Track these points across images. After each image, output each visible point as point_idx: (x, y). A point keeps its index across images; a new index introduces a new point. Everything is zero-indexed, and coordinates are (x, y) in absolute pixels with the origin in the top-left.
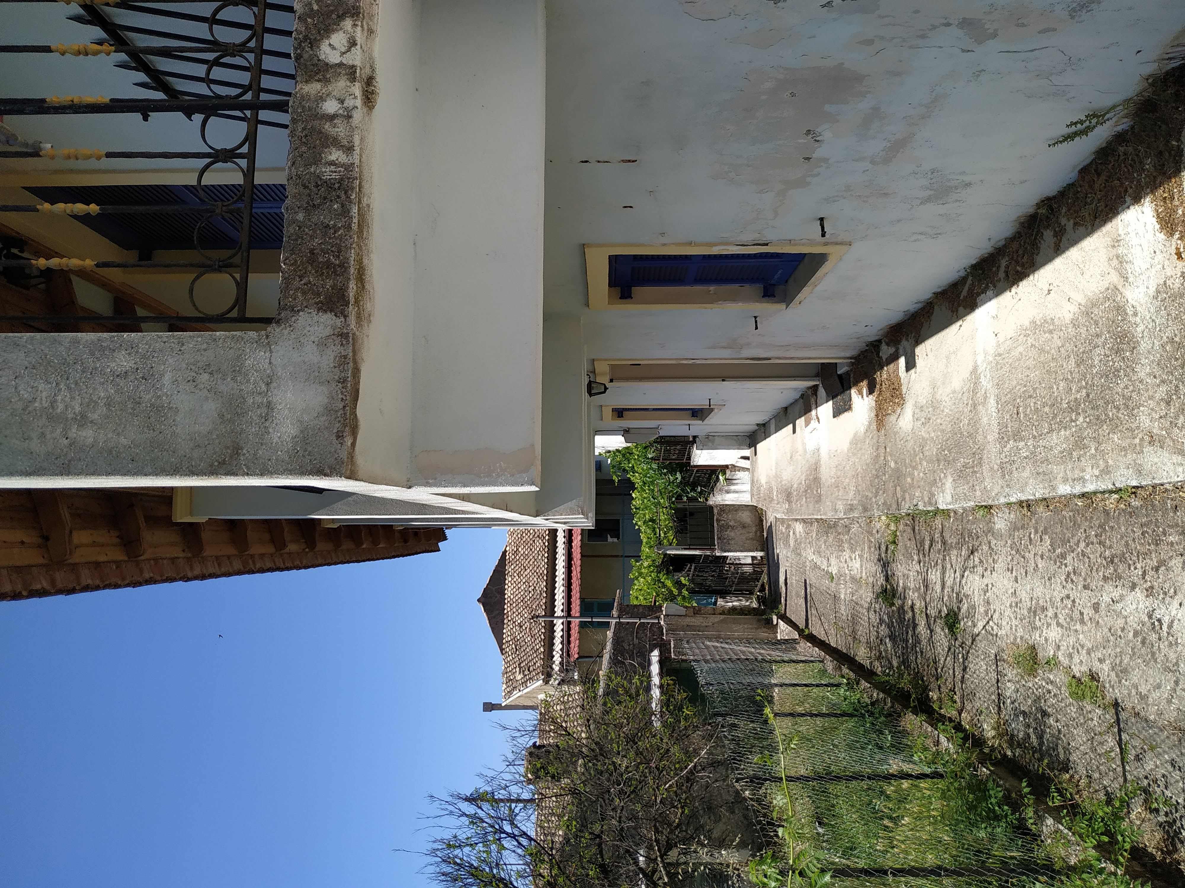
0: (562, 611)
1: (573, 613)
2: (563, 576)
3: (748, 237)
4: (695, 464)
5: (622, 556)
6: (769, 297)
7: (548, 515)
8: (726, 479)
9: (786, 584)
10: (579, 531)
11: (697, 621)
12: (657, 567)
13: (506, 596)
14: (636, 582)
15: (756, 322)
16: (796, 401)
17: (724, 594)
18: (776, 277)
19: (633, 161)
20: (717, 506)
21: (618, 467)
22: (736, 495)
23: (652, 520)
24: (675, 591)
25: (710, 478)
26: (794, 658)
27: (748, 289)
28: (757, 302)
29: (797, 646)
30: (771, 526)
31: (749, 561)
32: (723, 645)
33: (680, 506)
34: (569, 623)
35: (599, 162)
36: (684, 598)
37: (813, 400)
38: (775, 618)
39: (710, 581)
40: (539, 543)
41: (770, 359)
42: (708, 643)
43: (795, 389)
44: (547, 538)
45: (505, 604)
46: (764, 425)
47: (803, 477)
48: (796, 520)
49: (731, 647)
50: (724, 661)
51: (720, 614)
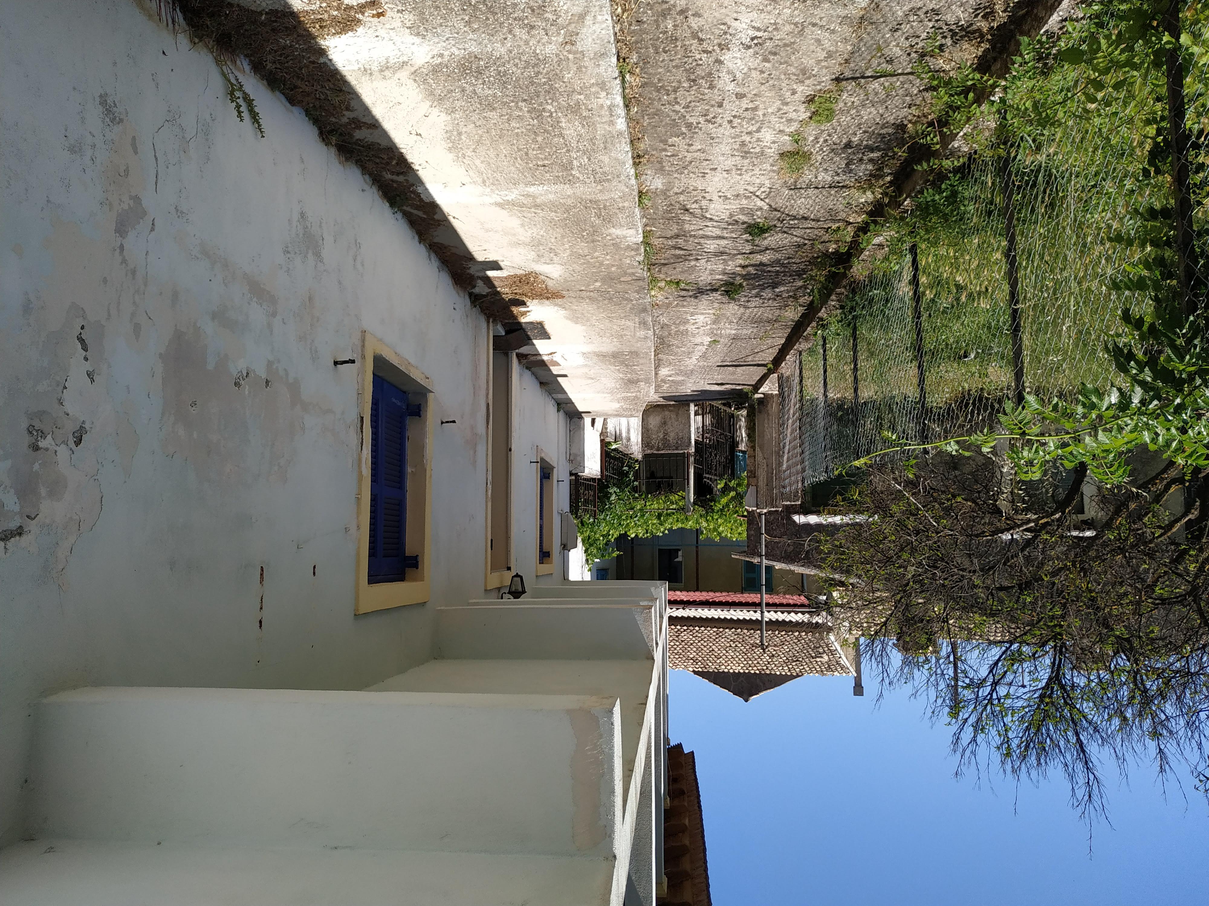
0: (755, 612)
1: (757, 601)
2: (719, 610)
3: (353, 438)
4: (599, 474)
5: (697, 547)
6: (420, 410)
7: (652, 646)
8: (615, 442)
9: (722, 384)
11: (762, 474)
12: (707, 513)
13: (742, 671)
14: (723, 535)
15: (447, 422)
16: (533, 373)
17: (734, 444)
18: (399, 404)
19: (262, 570)
20: (643, 451)
21: (603, 551)
22: (632, 431)
23: (659, 516)
24: (733, 494)
25: (615, 458)
26: (797, 380)
27: (411, 432)
28: (425, 422)
29: (785, 376)
30: (663, 398)
31: (699, 418)
32: (786, 451)
33: (644, 488)
34: (768, 605)
35: (261, 608)
36: (739, 485)
37: (533, 358)
38: (757, 396)
39: (720, 458)
40: (685, 636)
41: (488, 405)
42: (785, 466)
43: (521, 375)
44: (679, 627)
45: (749, 672)
46: (558, 404)
47: (612, 368)
48: (656, 374)
49: (788, 443)
50: (803, 452)
51: (754, 450)
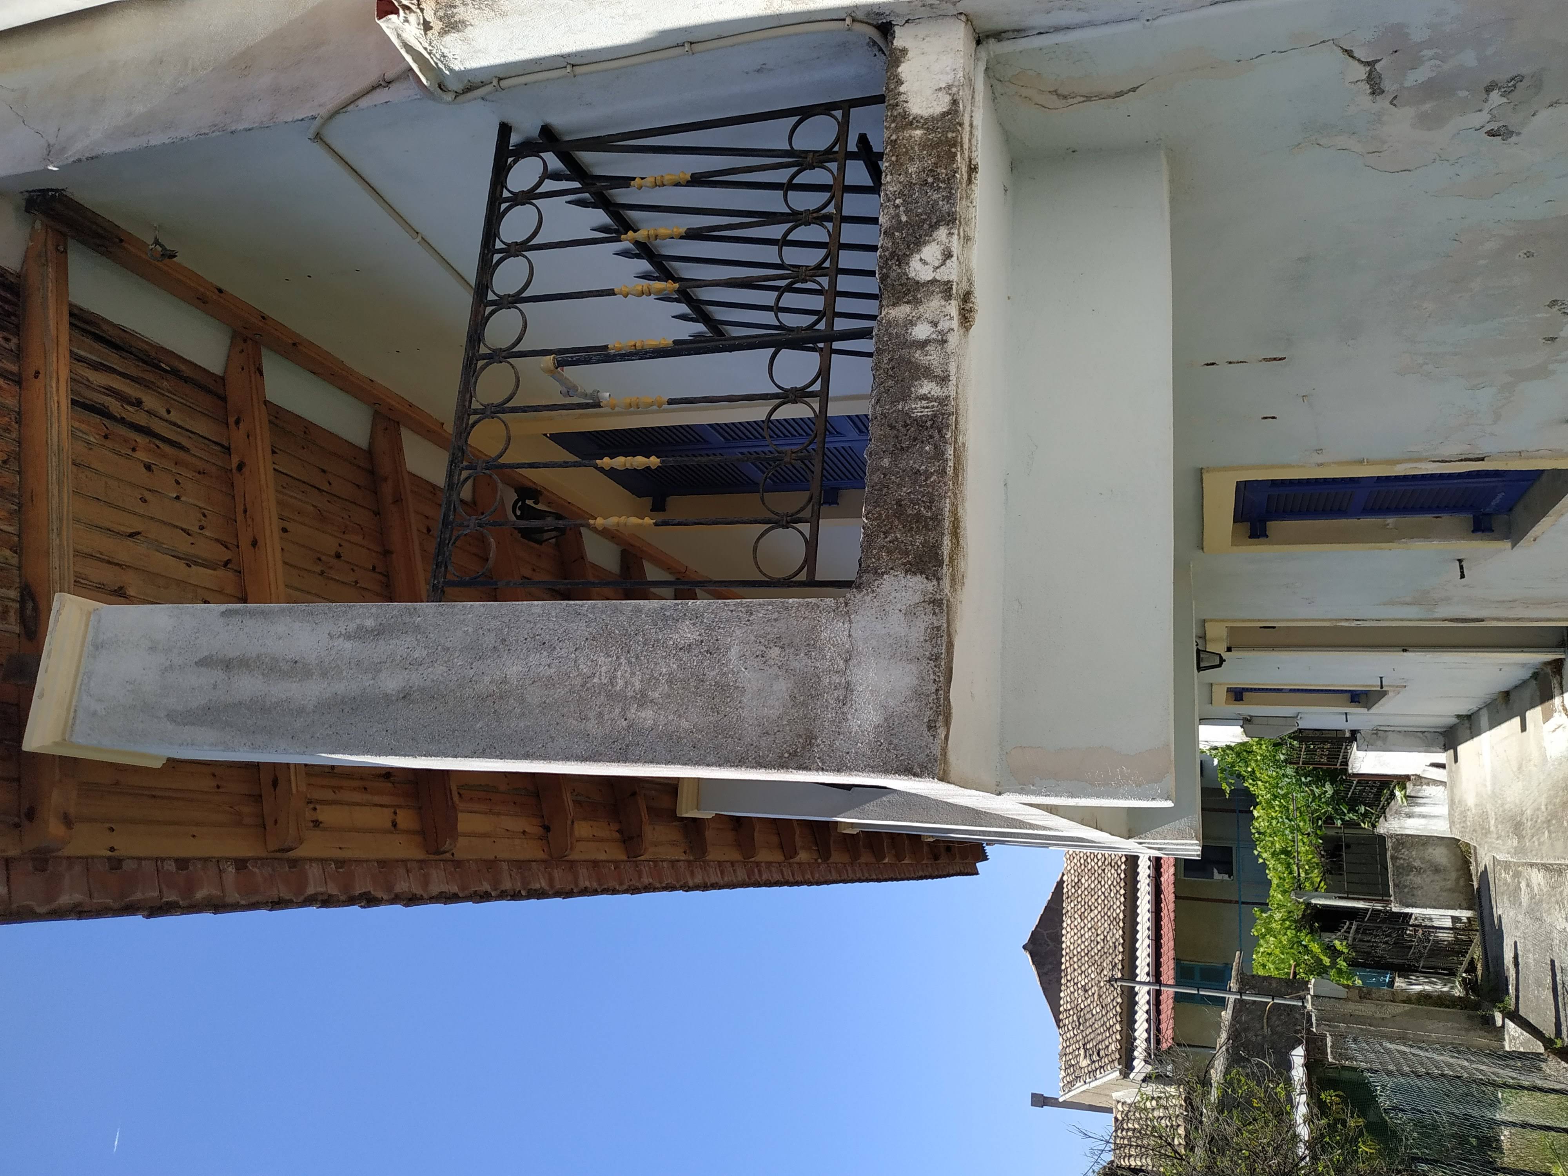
0: (1148, 974)
1: (1164, 979)
2: (1149, 924)
3: (1453, 449)
4: (1355, 771)
5: (1237, 902)
6: (1483, 531)
7: (1146, 838)
8: (1406, 797)
9: (1516, 964)
10: (1172, 861)
11: (1366, 1009)
12: (1295, 921)
13: (1064, 946)
14: (1262, 942)
15: (1461, 567)
16: (1524, 683)
17: (1406, 971)
18: (1493, 503)
19: (1280, 359)
20: (1391, 836)
21: (1229, 770)
22: (1423, 821)
23: (1285, 851)
24: (1327, 961)
25: (1379, 795)
26: (1539, 1083)
27: (1446, 519)
28: (1463, 538)
29: (1543, 1065)
30: (1485, 872)
31: (1448, 923)
32: (1414, 1051)
33: (1331, 833)
34: (1158, 993)
35: (1230, 363)
36: (1340, 972)
37: (1555, 682)
38: (1498, 1018)
39: (1382, 947)
40: (1111, 874)
41: (1482, 620)
42: (1389, 1045)
43: (1524, 665)
44: (1123, 867)
45: (1062, 956)
46: (1469, 717)
47: (1543, 800)
48: (1532, 865)
49: (1427, 1054)
50: (1419, 1076)
51: (1404, 1002)
